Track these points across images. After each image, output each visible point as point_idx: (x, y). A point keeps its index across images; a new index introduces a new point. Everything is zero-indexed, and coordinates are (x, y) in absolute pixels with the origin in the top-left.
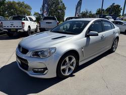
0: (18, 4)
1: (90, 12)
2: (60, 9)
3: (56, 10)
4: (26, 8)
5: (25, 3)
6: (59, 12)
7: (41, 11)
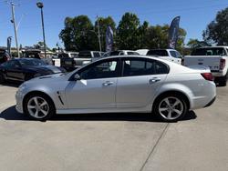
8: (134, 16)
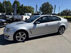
0: (28, 7)
1: (70, 10)
2: (50, 9)
3: (48, 9)
4: (32, 9)
5: (32, 7)
6: (49, 11)
7: (39, 10)
8: (18, 2)
